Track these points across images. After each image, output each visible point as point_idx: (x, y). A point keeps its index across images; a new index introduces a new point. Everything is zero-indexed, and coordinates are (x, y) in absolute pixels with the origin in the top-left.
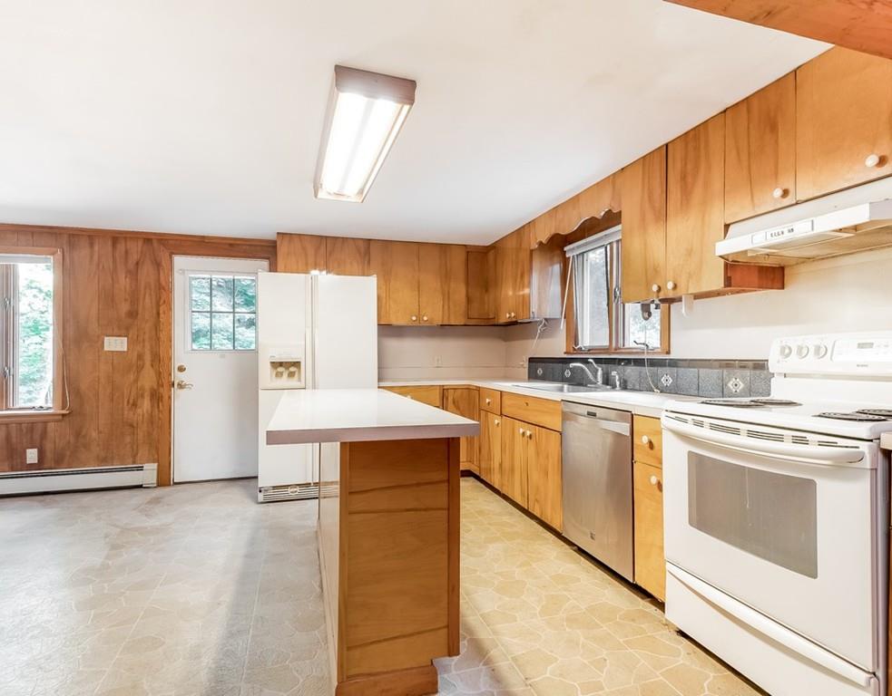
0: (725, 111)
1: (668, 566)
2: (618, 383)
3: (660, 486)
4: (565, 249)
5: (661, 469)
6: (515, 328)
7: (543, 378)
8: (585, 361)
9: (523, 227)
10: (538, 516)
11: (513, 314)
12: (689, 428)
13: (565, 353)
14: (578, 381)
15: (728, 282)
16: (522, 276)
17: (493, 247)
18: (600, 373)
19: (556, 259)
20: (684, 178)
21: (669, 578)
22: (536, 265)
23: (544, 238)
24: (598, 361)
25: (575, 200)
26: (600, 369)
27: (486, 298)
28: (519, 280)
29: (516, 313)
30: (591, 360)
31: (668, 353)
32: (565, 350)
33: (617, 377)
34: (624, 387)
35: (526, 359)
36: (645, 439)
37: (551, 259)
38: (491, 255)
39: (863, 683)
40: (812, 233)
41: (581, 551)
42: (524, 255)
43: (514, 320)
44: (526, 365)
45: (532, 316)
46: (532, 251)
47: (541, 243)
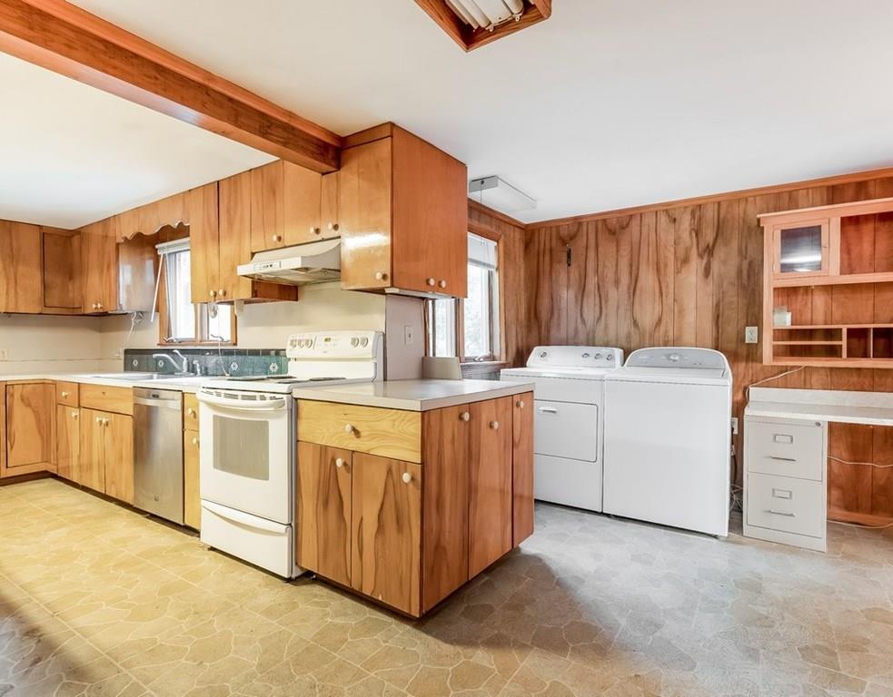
0: (250, 170)
1: (203, 502)
2: (199, 370)
3: (198, 442)
4: (157, 247)
5: (198, 431)
6: (106, 320)
7: (138, 369)
8: (169, 352)
9: (109, 218)
10: (114, 496)
11: (99, 306)
12: (214, 399)
13: (159, 345)
14: (169, 371)
15: (255, 293)
16: (109, 267)
17: (77, 232)
18: (185, 362)
19: (147, 255)
20: (228, 211)
21: (203, 510)
22: (123, 257)
23: (129, 234)
24: (183, 352)
25: (154, 206)
26: (185, 359)
27: (70, 287)
28: (105, 271)
29: (103, 303)
30: (177, 352)
31: (235, 344)
32: (158, 342)
33: (198, 365)
34: (206, 373)
35: (122, 351)
36: (190, 411)
37: (142, 253)
38: (76, 240)
39: (284, 531)
40: (280, 269)
41: (153, 517)
42: (111, 248)
43: (101, 311)
44: (122, 357)
45: (119, 308)
46: (118, 245)
47: (126, 238)
